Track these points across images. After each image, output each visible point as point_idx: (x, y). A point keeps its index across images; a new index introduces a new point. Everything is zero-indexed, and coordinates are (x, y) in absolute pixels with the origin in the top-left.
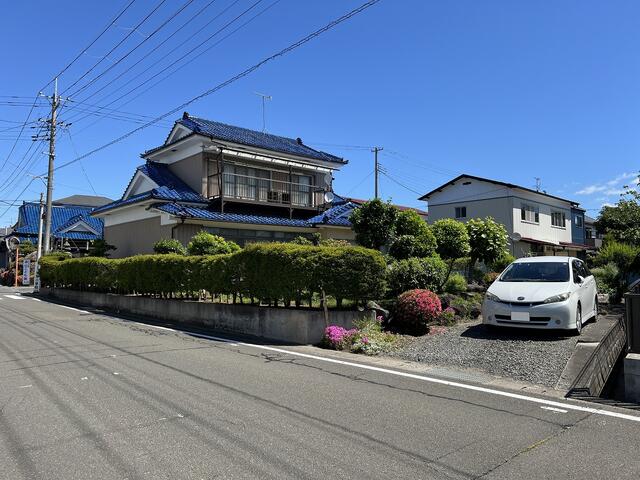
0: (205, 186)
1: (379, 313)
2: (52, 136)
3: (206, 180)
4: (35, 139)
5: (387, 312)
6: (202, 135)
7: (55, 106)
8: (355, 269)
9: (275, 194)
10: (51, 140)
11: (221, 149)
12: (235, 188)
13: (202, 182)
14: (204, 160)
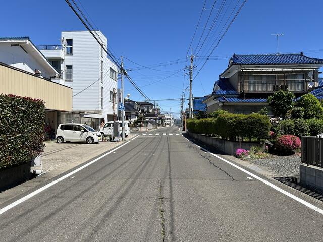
0: (239, 87)
1: (267, 145)
2: (191, 72)
3: (239, 84)
4: (185, 74)
5: (272, 144)
6: (236, 64)
7: (192, 60)
8: (251, 125)
9: (277, 86)
10: (191, 74)
11: (243, 69)
12: (255, 86)
13: (238, 85)
14: (238, 75)
